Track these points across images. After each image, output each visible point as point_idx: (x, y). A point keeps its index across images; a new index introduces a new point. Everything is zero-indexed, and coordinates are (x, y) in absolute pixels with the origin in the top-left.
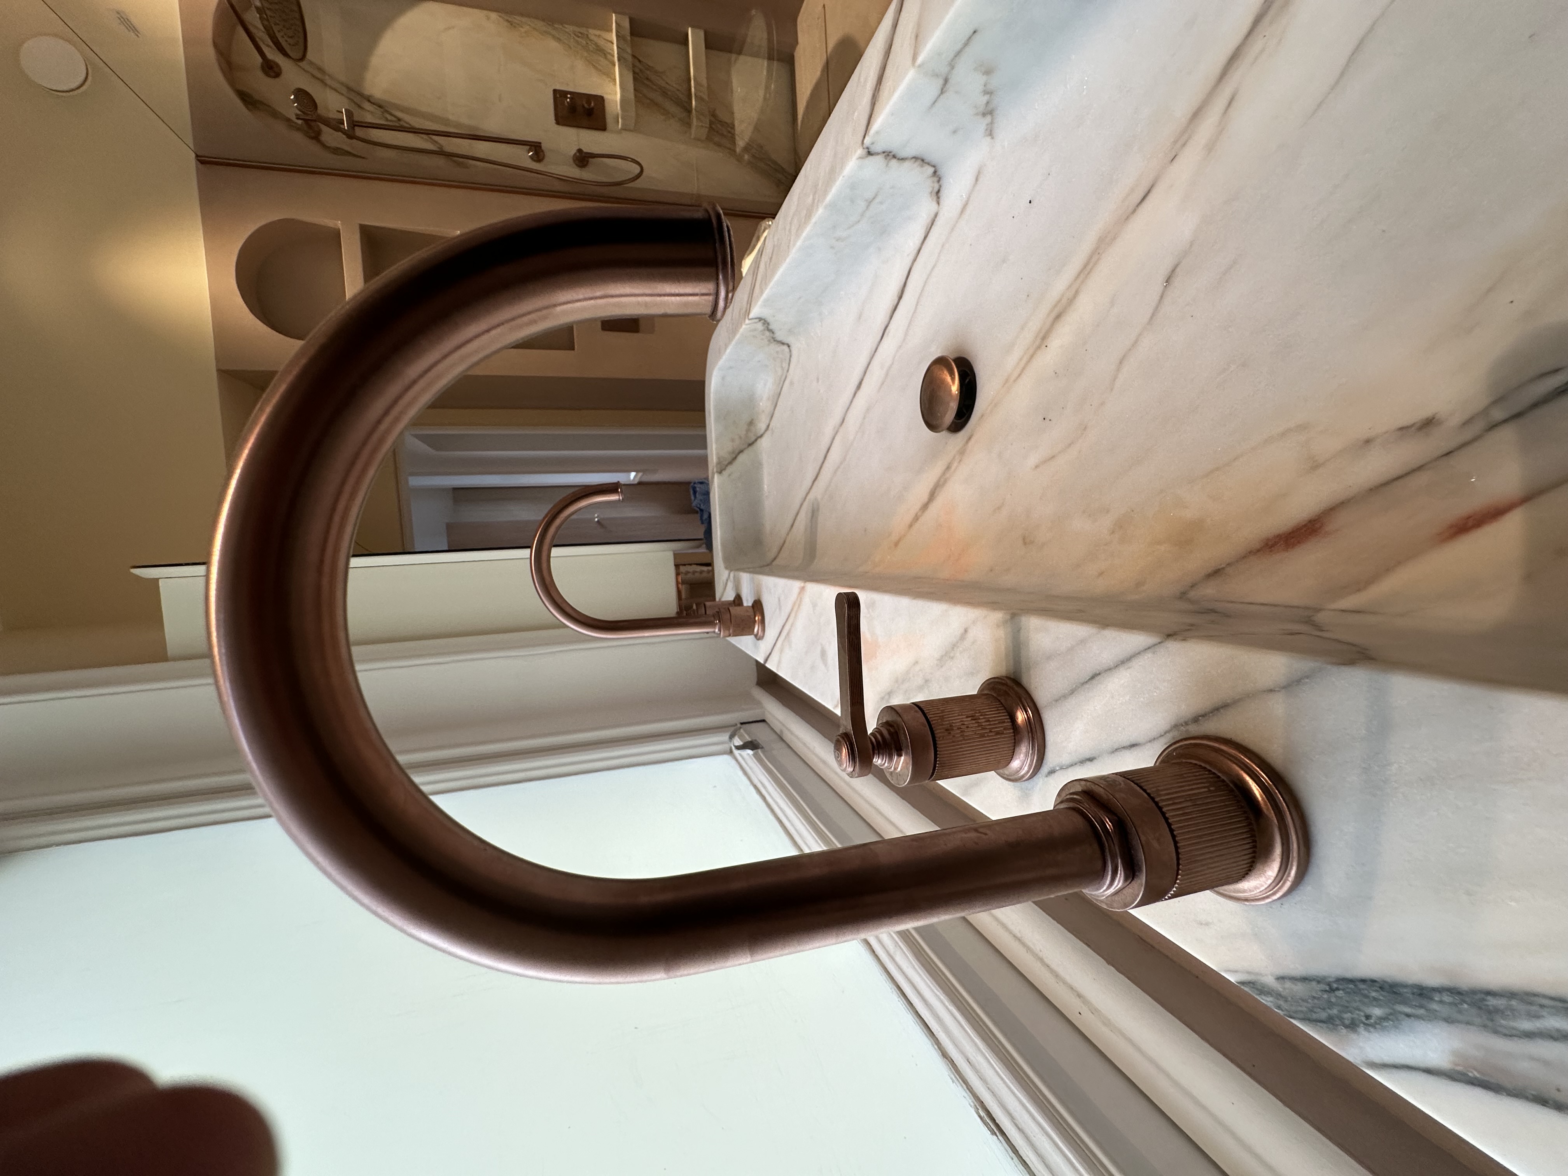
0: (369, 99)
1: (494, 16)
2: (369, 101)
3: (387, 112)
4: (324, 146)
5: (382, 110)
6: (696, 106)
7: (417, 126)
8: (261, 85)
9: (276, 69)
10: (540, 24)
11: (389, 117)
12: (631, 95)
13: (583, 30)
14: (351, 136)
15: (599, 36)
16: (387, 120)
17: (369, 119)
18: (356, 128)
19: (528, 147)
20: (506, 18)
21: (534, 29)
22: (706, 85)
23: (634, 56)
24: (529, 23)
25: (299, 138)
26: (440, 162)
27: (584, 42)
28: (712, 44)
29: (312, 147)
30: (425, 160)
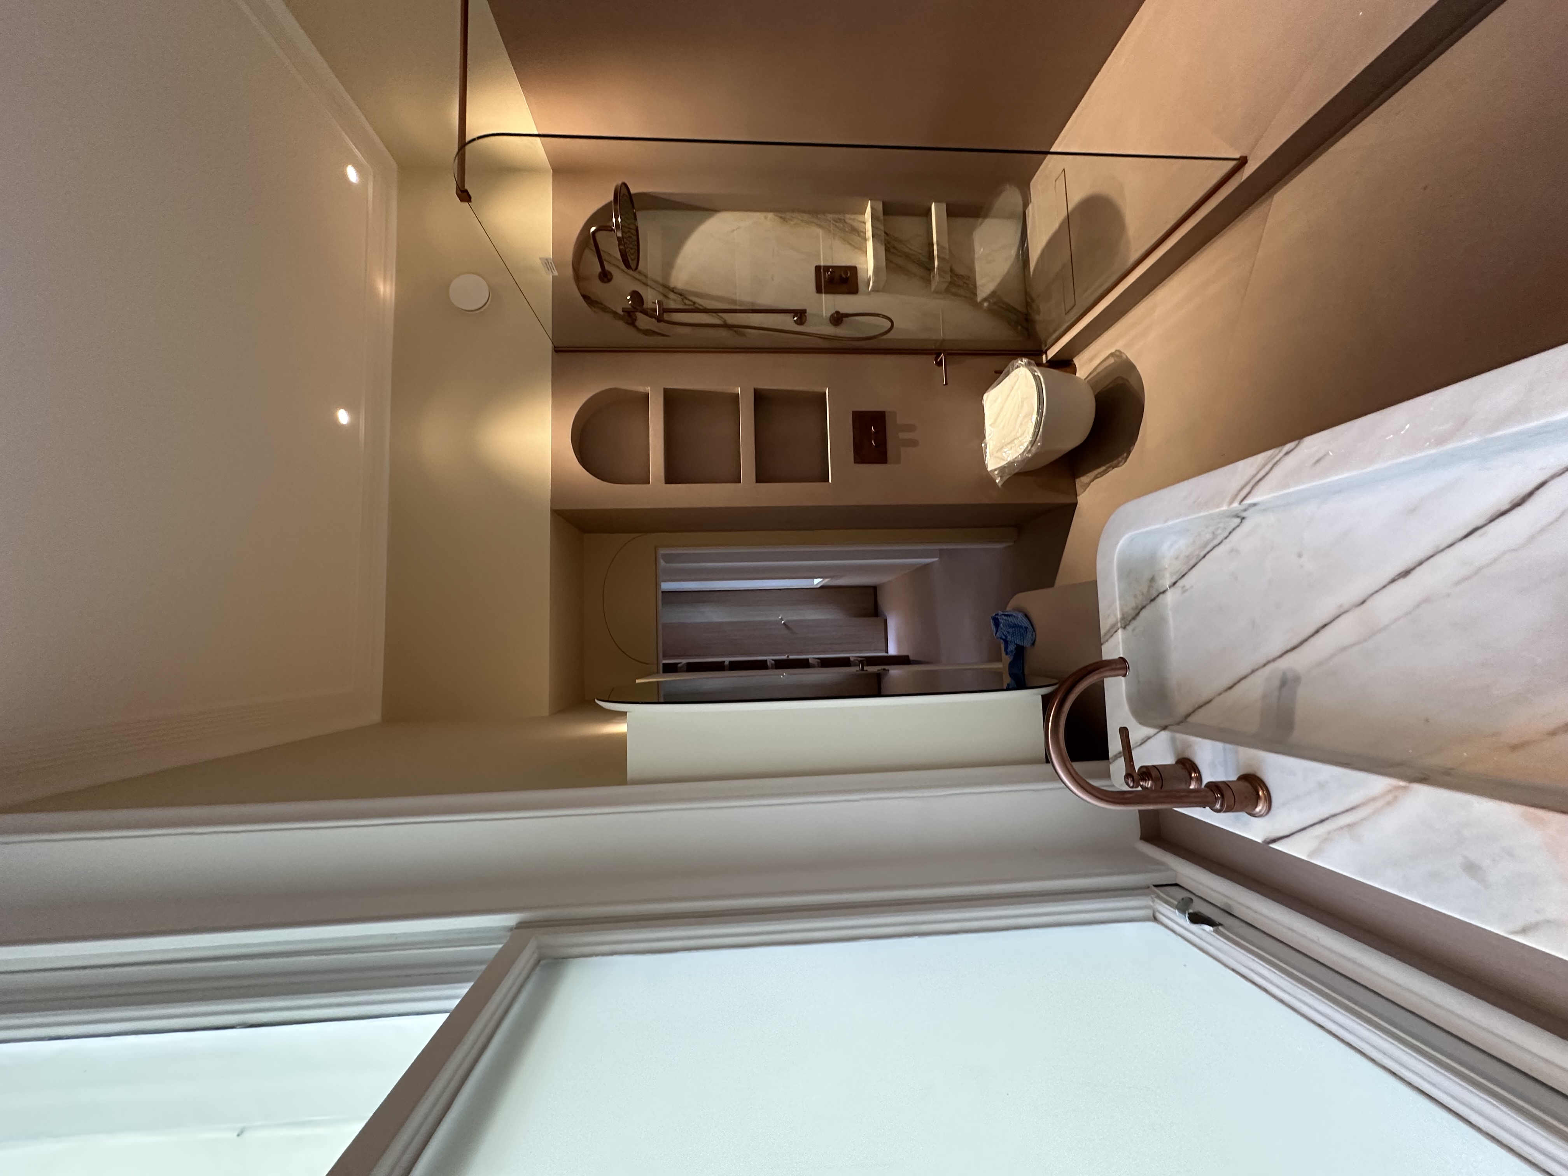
0: (673, 290)
1: (770, 215)
2: (673, 291)
3: (686, 298)
4: (639, 330)
5: (682, 297)
6: (938, 265)
7: (709, 307)
8: (598, 288)
9: (609, 277)
10: (806, 217)
11: (687, 302)
12: (883, 263)
13: (841, 216)
14: (660, 320)
15: (854, 219)
16: (685, 304)
17: (673, 305)
18: (665, 314)
19: (793, 314)
20: (780, 215)
21: (802, 221)
22: (947, 247)
23: (885, 233)
24: (800, 217)
25: (620, 324)
26: (723, 333)
27: (842, 226)
28: (953, 212)
29: (630, 331)
30: (712, 332)
